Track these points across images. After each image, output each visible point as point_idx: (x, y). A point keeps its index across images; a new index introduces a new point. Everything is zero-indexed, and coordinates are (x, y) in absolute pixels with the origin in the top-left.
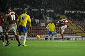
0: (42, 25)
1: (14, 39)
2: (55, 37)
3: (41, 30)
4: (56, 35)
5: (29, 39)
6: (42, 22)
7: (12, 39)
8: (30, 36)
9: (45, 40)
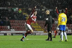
0: (56, 23)
1: (34, 34)
2: (67, 32)
3: (55, 27)
4: (68, 31)
5: (46, 34)
6: (56, 20)
7: (32, 34)
8: (46, 32)
9: (58, 35)
